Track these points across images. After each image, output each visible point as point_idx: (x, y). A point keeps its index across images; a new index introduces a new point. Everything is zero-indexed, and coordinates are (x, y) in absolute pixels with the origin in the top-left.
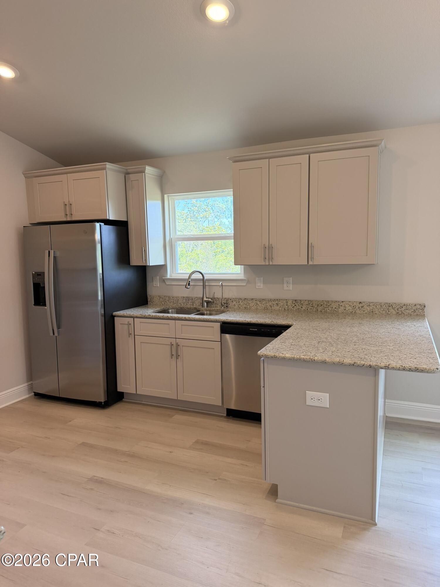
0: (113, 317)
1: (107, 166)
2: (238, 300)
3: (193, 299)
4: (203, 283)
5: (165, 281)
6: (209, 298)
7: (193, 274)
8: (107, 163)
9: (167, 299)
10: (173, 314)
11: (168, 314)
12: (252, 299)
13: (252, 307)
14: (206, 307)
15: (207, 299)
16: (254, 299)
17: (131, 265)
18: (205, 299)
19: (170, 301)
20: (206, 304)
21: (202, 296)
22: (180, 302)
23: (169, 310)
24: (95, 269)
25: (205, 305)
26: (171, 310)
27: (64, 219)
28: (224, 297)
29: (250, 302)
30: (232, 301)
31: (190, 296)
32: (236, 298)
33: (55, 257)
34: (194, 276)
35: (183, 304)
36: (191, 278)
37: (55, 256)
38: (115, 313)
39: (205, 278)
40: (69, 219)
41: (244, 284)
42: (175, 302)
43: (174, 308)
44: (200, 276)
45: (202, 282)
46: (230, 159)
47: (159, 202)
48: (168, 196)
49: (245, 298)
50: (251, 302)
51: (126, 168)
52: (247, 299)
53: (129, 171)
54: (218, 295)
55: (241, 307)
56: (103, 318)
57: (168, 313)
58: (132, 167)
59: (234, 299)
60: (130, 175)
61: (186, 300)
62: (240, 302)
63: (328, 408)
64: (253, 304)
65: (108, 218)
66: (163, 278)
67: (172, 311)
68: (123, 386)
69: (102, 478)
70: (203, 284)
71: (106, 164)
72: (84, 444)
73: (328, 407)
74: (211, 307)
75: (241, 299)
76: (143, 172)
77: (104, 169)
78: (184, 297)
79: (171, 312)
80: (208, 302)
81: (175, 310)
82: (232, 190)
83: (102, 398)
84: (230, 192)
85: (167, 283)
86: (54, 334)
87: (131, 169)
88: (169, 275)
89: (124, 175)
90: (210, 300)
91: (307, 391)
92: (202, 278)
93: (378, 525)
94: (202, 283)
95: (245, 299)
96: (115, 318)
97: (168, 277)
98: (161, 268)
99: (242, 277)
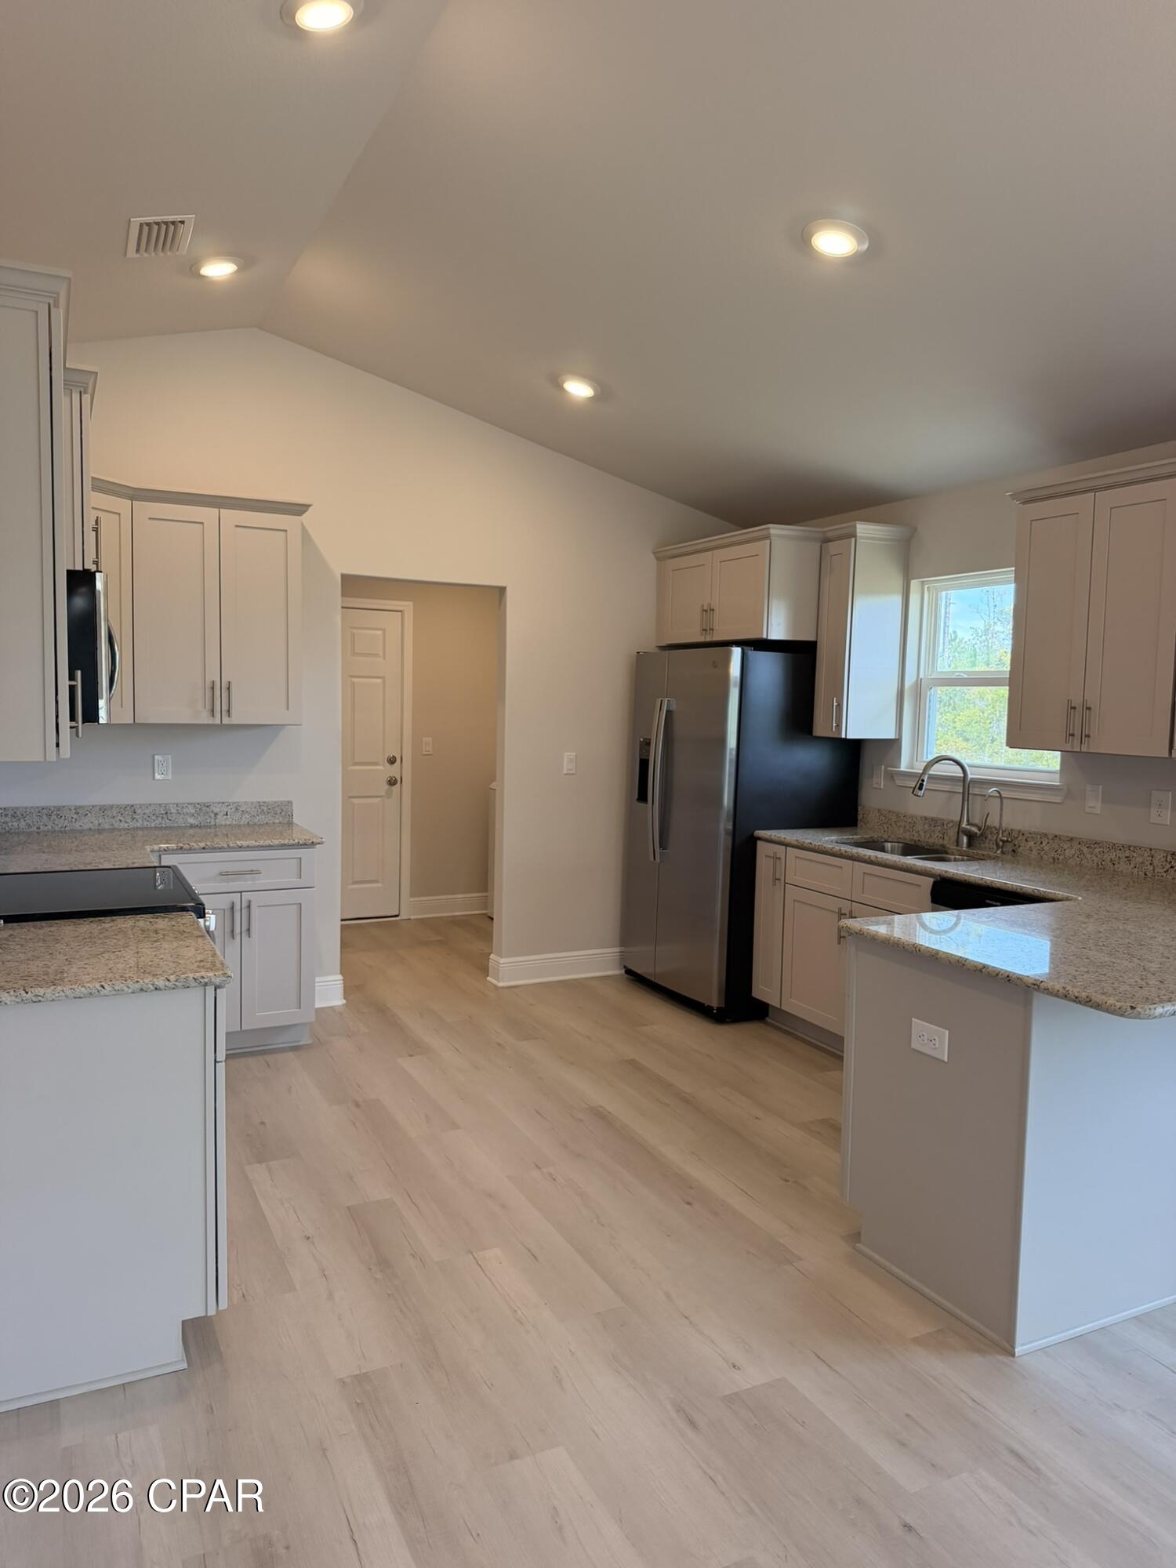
0: (753, 841)
1: (772, 531)
2: (1039, 836)
3: (943, 824)
4: (964, 786)
5: (895, 778)
6: (972, 825)
7: (937, 762)
8: (771, 525)
9: (894, 818)
10: (894, 854)
11: (883, 854)
12: (1071, 839)
13: (1070, 858)
14: (965, 846)
15: (968, 827)
16: (1077, 838)
17: (814, 734)
18: (964, 825)
19: (898, 824)
20: (965, 839)
21: (959, 819)
22: (919, 827)
23: (886, 844)
24: (722, 740)
25: (963, 841)
26: (889, 844)
27: (701, 639)
28: (1004, 826)
29: (1065, 847)
30: (1026, 840)
31: (941, 817)
32: (1035, 833)
33: (669, 712)
34: (938, 769)
35: (922, 834)
36: (930, 772)
37: (671, 709)
38: (760, 833)
39: (970, 776)
40: (708, 639)
41: (1058, 799)
42: (908, 828)
43: (900, 840)
44: (957, 772)
45: (962, 784)
46: (1014, 497)
47: (897, 600)
48: (923, 582)
49: (1057, 833)
50: (1069, 845)
51: (820, 530)
52: (1060, 839)
53: (830, 535)
54: (994, 821)
55: (1045, 856)
56: (730, 839)
57: (883, 850)
58: (833, 528)
59: (1030, 834)
60: (830, 543)
61: (930, 825)
62: (1044, 844)
63: (944, 1062)
64: (1073, 852)
65: (765, 636)
66: (889, 769)
67: (892, 846)
68: (761, 987)
69: (609, 1113)
70: (964, 790)
71: (768, 528)
72: (633, 1064)
73: (946, 1060)
74: (981, 849)
75: (1046, 835)
76: (854, 535)
77: (768, 537)
78: (926, 818)
79: (889, 849)
80: (971, 837)
81: (901, 844)
82: (1014, 569)
83: (714, 1000)
84: (1010, 572)
85: (898, 782)
86: (655, 859)
87: (832, 530)
88: (905, 762)
89: (819, 544)
90: (974, 829)
91: (913, 1019)
92: (962, 775)
93: (1016, 1359)
94: (962, 788)
95: (1056, 836)
96: (759, 843)
97: (904, 767)
98: (890, 747)
99: (1056, 781)
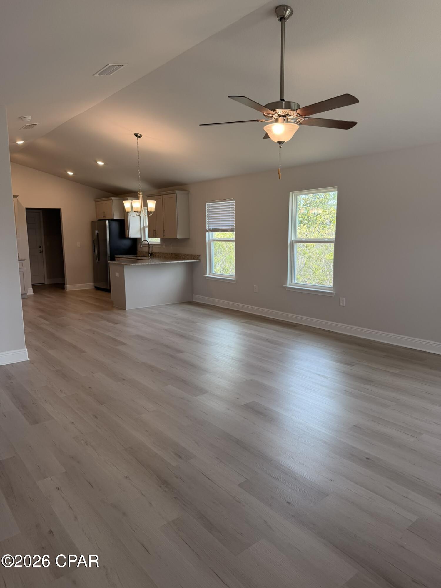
6: (150, 252)
16: (162, 253)
17: (126, 237)
25: (149, 255)
27: (101, 219)
37: (98, 233)
38: (115, 256)
39: (149, 243)
40: (104, 219)
41: (160, 246)
45: (148, 245)
54: (153, 251)
65: (113, 218)
75: (159, 253)
77: (111, 199)
99: (160, 243)
